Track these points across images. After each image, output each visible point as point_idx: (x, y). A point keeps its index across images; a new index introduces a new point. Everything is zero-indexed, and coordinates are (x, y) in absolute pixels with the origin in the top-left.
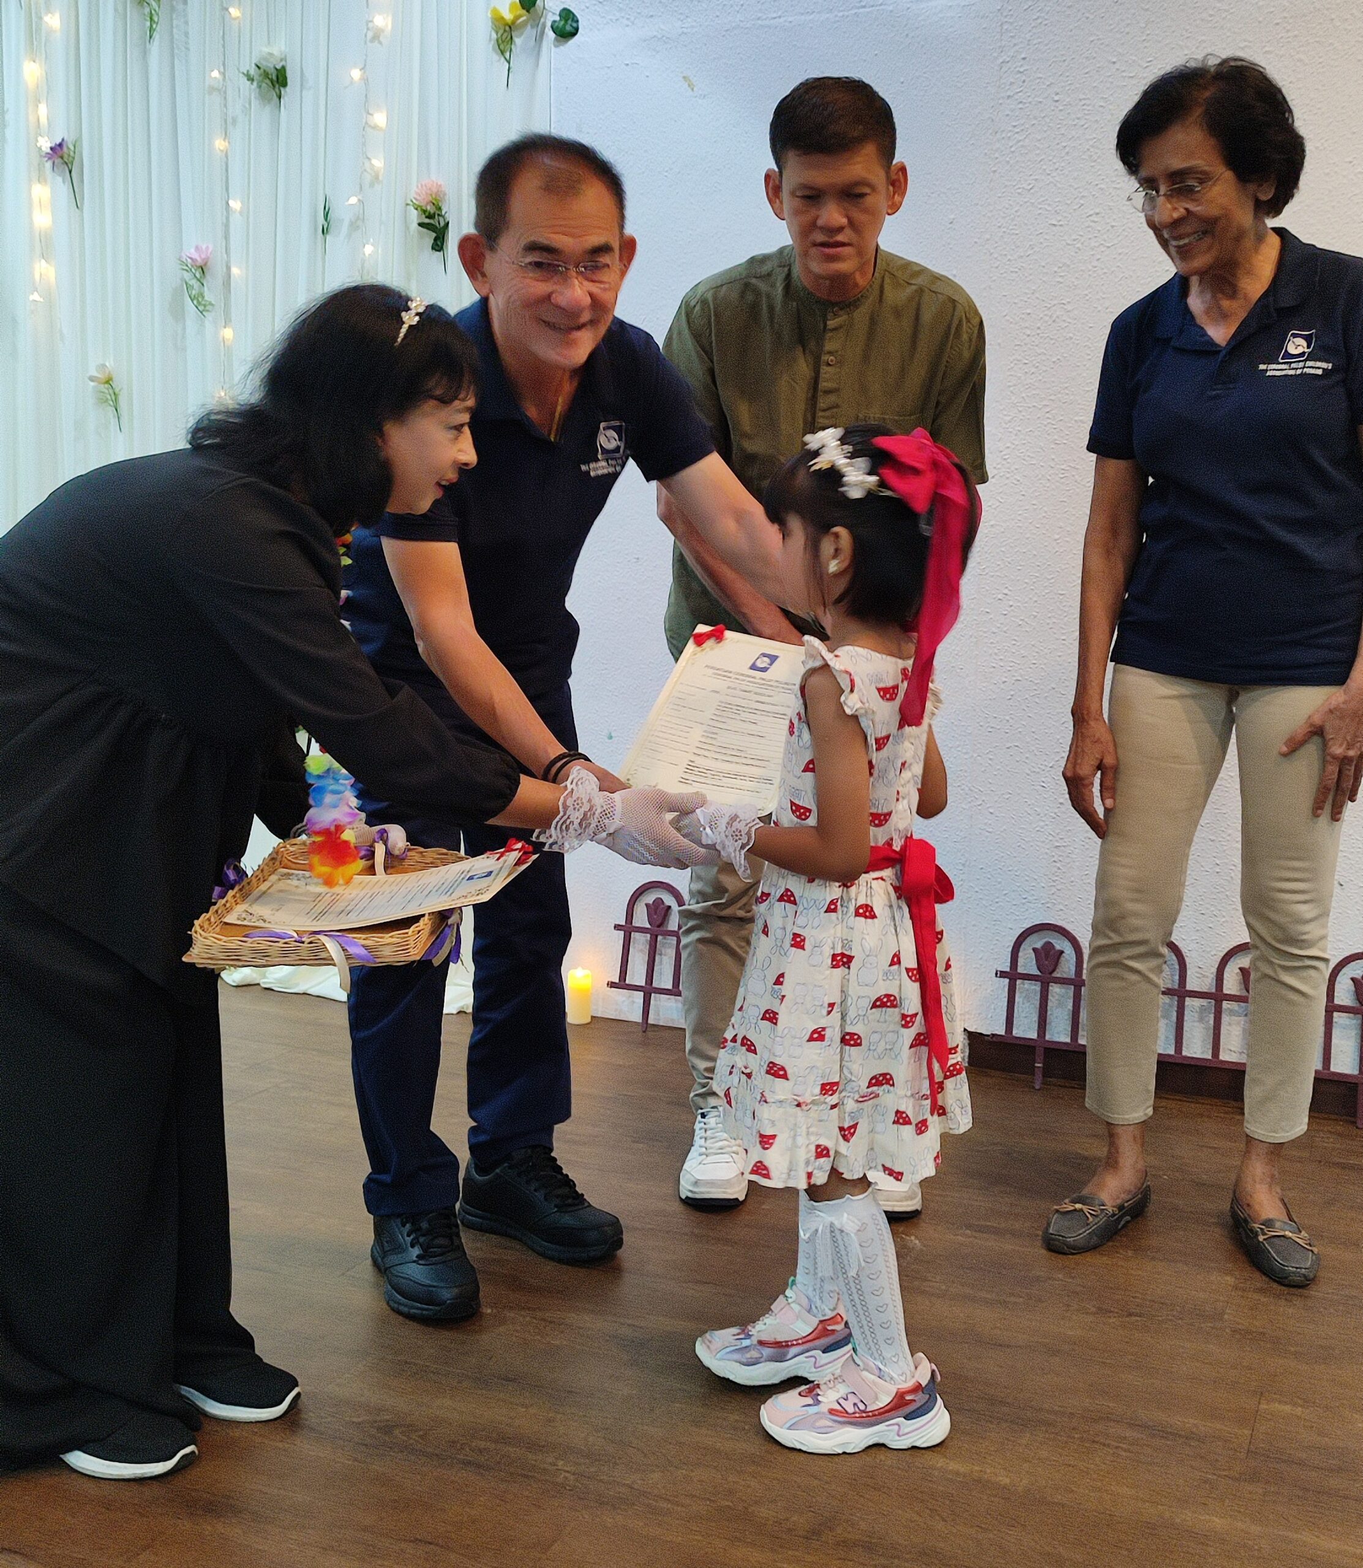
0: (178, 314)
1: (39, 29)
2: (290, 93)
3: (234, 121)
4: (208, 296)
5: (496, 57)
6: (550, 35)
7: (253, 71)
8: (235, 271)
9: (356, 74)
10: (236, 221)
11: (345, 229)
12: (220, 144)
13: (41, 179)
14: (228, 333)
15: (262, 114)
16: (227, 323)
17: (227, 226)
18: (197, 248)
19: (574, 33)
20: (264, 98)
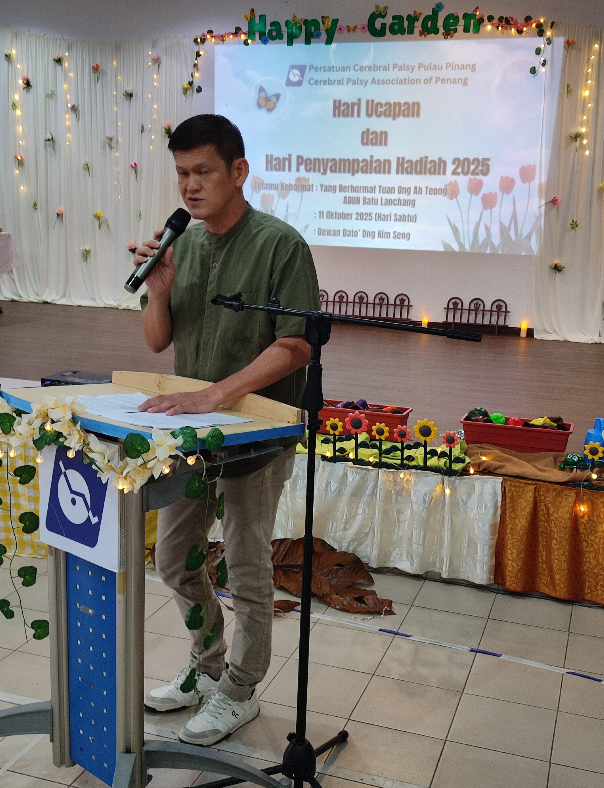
0: (104, 148)
1: (67, 77)
2: (133, 99)
3: (119, 104)
4: (113, 145)
5: (183, 95)
6: (195, 91)
7: (125, 93)
8: (119, 140)
9: (150, 96)
10: (120, 129)
11: (147, 132)
12: (115, 109)
13: (68, 113)
14: (117, 154)
15: (126, 102)
16: (117, 151)
17: (117, 128)
18: (110, 134)
19: (201, 91)
20: (126, 99)
